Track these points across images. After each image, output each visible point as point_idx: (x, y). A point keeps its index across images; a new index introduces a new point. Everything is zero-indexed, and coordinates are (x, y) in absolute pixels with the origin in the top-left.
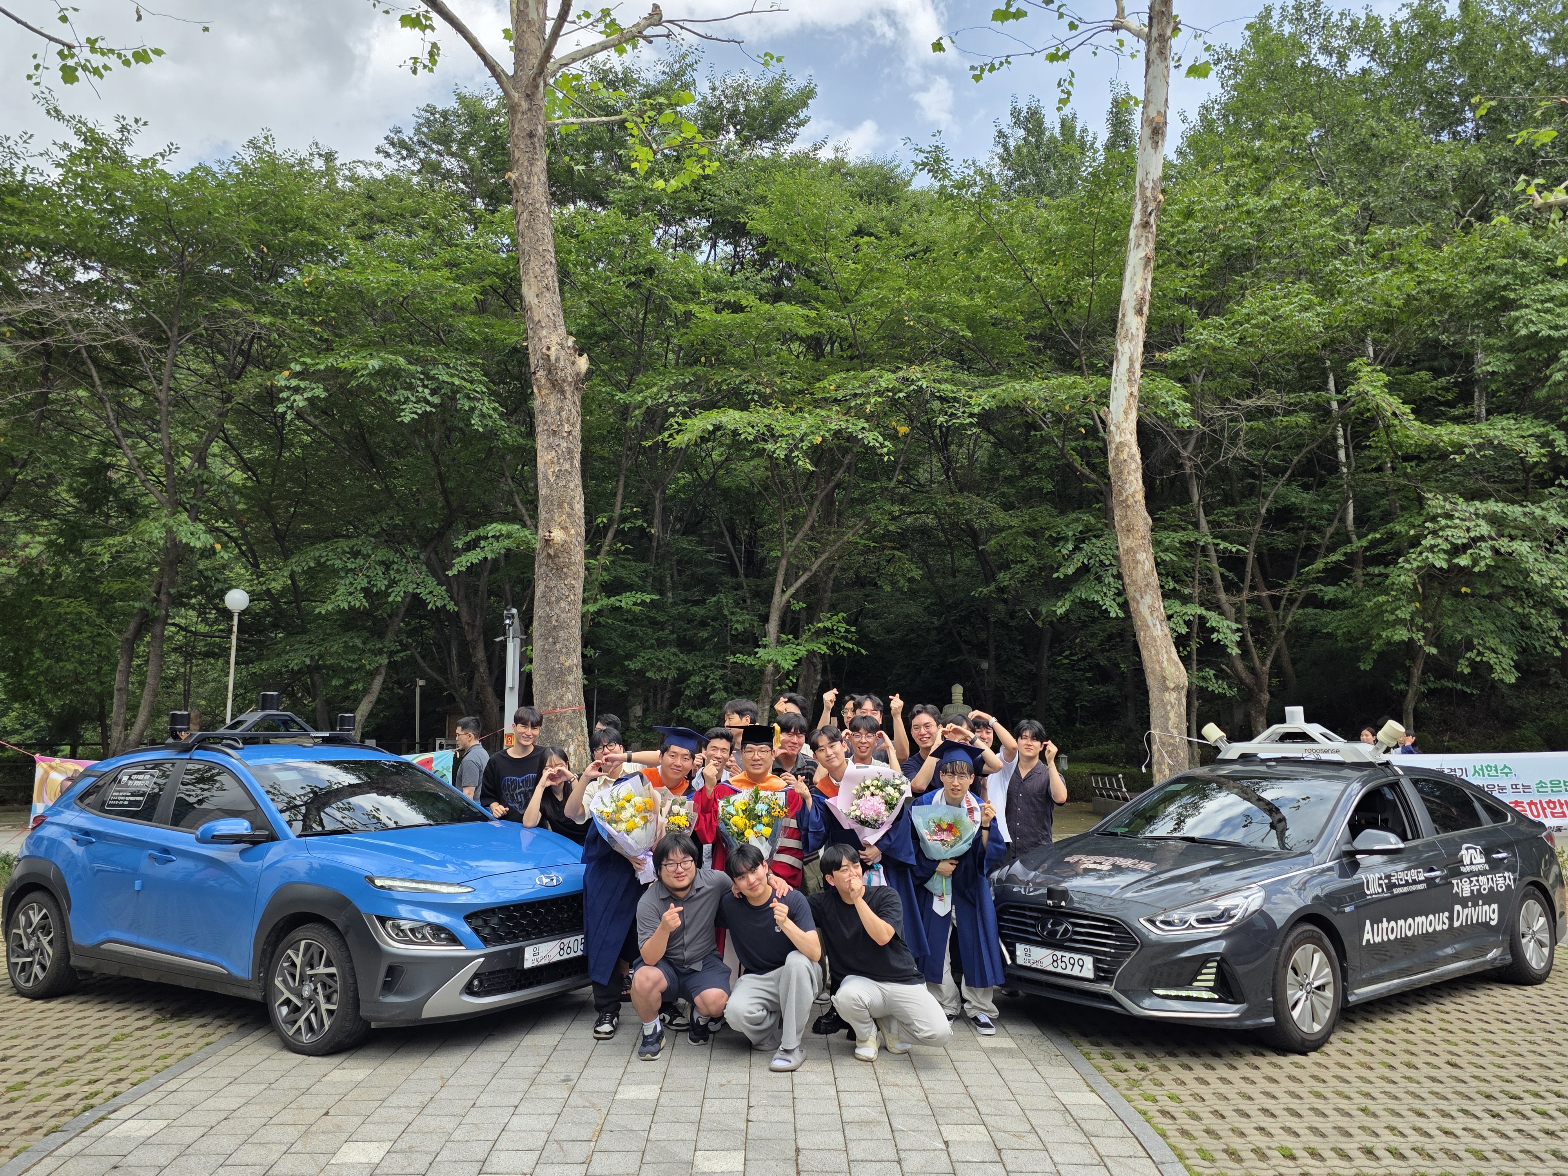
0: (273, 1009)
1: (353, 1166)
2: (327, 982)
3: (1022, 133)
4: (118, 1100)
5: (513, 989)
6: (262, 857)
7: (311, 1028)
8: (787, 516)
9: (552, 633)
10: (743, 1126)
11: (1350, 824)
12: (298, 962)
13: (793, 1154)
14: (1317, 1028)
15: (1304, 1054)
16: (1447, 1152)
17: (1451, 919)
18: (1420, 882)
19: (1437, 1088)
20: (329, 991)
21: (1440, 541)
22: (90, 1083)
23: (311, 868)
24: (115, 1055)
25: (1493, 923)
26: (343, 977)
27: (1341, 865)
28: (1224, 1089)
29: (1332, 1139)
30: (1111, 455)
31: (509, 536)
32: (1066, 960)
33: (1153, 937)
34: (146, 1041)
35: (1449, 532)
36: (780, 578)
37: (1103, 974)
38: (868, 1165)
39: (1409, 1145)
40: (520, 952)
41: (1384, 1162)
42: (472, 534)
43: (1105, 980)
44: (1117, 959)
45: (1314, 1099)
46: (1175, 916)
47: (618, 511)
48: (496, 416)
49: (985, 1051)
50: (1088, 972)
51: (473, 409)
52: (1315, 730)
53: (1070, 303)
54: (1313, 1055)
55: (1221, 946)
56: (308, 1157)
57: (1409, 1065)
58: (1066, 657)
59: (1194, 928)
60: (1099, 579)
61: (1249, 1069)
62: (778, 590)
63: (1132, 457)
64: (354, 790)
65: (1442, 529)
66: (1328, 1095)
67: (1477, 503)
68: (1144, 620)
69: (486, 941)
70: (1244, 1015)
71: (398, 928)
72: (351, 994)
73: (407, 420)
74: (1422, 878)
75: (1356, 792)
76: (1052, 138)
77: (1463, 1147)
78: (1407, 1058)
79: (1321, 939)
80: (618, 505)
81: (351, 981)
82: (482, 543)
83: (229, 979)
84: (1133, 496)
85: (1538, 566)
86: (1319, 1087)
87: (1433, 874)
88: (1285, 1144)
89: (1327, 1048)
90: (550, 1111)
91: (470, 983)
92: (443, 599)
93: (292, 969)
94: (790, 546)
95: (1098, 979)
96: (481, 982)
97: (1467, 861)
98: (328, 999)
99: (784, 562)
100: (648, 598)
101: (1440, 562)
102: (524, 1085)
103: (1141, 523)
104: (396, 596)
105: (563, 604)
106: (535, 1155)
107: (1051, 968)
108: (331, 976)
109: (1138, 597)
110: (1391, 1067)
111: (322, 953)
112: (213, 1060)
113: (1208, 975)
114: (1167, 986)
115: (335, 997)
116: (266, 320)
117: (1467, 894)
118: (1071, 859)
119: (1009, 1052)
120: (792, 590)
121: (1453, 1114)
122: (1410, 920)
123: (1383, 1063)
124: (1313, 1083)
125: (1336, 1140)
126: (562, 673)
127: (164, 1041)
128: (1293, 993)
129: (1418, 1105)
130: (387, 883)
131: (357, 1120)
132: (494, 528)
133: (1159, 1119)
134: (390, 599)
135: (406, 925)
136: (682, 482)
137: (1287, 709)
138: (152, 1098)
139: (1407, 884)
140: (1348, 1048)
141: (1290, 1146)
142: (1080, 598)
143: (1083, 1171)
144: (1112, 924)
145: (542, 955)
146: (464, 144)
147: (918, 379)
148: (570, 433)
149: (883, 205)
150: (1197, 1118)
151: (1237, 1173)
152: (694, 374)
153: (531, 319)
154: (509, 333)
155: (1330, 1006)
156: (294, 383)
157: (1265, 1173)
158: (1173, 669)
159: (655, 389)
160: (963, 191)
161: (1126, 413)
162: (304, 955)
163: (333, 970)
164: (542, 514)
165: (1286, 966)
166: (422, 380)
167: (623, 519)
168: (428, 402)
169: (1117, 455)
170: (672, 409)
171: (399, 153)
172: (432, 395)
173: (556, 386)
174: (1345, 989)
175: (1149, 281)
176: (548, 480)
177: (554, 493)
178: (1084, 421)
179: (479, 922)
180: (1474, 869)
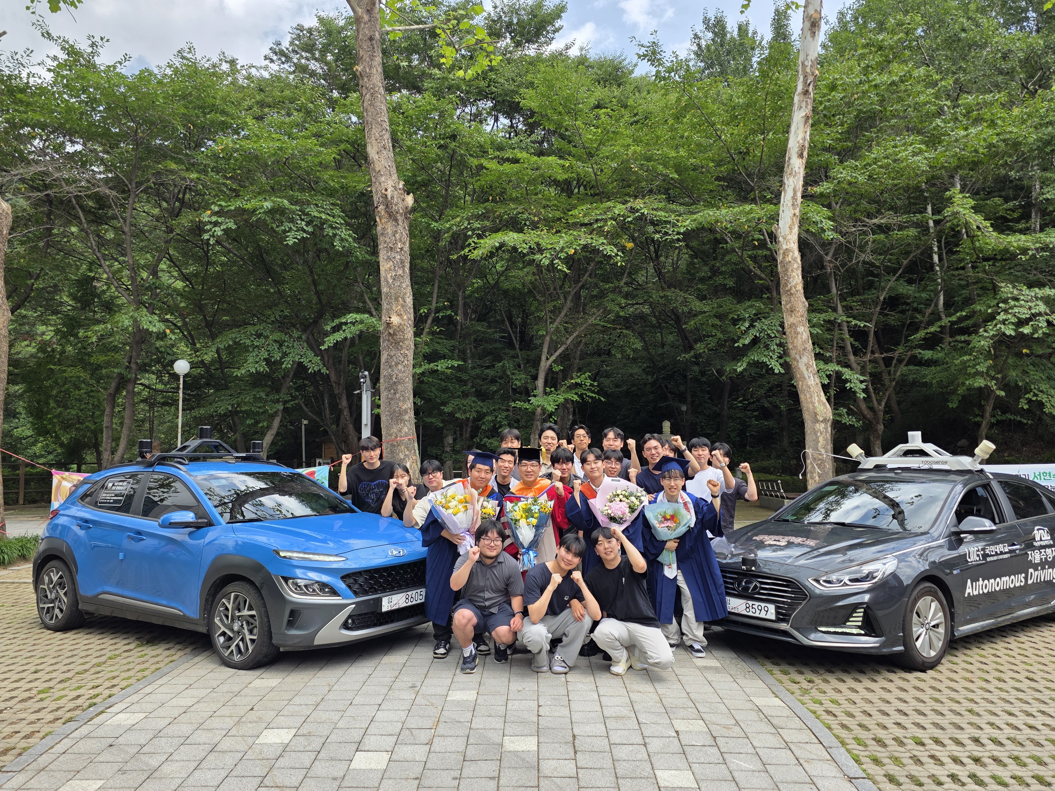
0: (214, 638)
1: (271, 745)
2: (250, 620)
3: (710, 35)
4: (112, 700)
5: (375, 625)
6: (203, 537)
7: (240, 651)
8: (550, 306)
9: (393, 387)
10: (535, 719)
11: (956, 512)
12: (230, 607)
13: (571, 739)
14: (933, 653)
15: (924, 671)
16: (1032, 741)
17: (1026, 578)
18: (1006, 553)
19: (1021, 695)
20: (251, 627)
21: (1010, 316)
22: (93, 688)
23: (237, 544)
24: (110, 669)
26: (261, 617)
27: (950, 542)
28: (869, 696)
29: (949, 731)
30: (780, 258)
31: (362, 322)
32: (755, 607)
33: (817, 591)
34: (131, 659)
35: (1016, 310)
36: (545, 349)
37: (782, 617)
38: (624, 747)
39: (1006, 736)
40: (379, 601)
41: (988, 748)
42: (337, 321)
43: (783, 620)
44: (792, 607)
45: (934, 703)
46: (834, 577)
47: (434, 304)
48: (350, 240)
49: (699, 668)
50: (771, 614)
51: (335, 235)
52: (929, 448)
53: (748, 153)
54: (930, 672)
55: (866, 598)
56: (240, 739)
57: (999, 680)
58: (740, 402)
59: (847, 585)
60: (767, 347)
61: (885, 682)
62: (544, 358)
63: (795, 260)
64: (263, 492)
65: (1012, 308)
66: (944, 700)
67: (1037, 290)
68: (802, 374)
69: (356, 593)
70: (883, 645)
71: (296, 584)
72: (266, 629)
73: (290, 243)
74: (1007, 550)
75: (959, 492)
76: (732, 38)
77: (1044, 737)
78: (997, 674)
79: (936, 592)
80: (434, 301)
81: (265, 620)
82: (344, 327)
83: (184, 618)
84: (795, 287)
86: (937, 695)
87: (1014, 547)
88: (916, 735)
89: (939, 667)
90: (403, 708)
91: (346, 621)
92: (318, 365)
93: (226, 612)
94: (552, 328)
95: (778, 620)
96: (353, 621)
97: (1038, 538)
98: (251, 632)
99: (548, 338)
100: (456, 364)
101: (1010, 331)
102: (385, 690)
103: (801, 305)
104: (287, 364)
105: (400, 367)
106: (394, 739)
107: (744, 613)
108: (252, 616)
109: (798, 357)
110: (987, 681)
111: (245, 601)
112: (176, 672)
113: (858, 618)
114: (827, 625)
115: (255, 631)
116: (194, 176)
117: (1037, 561)
118: (757, 538)
119: (716, 669)
120: (553, 358)
121: (1035, 714)
122: (998, 579)
123: (980, 678)
124: (932, 692)
125: (952, 731)
126: (401, 414)
127: (142, 659)
128: (917, 630)
129: (1008, 707)
130: (288, 554)
131: (273, 714)
132: (351, 317)
133: (825, 716)
134: (284, 366)
135: (301, 583)
136: (476, 285)
137: (909, 433)
138: (135, 698)
139: (997, 554)
140: (955, 667)
141: (920, 736)
142: (754, 360)
143: (775, 753)
144: (789, 583)
145: (394, 602)
146: (324, 52)
147: (641, 208)
148: (401, 249)
149: (614, 88)
150: (852, 716)
151: (883, 755)
152: (485, 208)
153: (374, 169)
154: (359, 182)
155: (942, 639)
156: (214, 219)
157: (903, 755)
158: (822, 408)
159: (458, 219)
160: (673, 74)
161: (790, 228)
162: (234, 603)
163: (253, 613)
164: (385, 305)
165: (912, 611)
166: (300, 216)
167: (438, 310)
168: (304, 231)
169: (784, 258)
170: (470, 233)
171: (280, 59)
172: (307, 226)
173: (392, 216)
174: (952, 627)
175: (808, 133)
176: (388, 282)
177: (392, 291)
178: (757, 236)
179: (351, 581)
180: (1043, 543)
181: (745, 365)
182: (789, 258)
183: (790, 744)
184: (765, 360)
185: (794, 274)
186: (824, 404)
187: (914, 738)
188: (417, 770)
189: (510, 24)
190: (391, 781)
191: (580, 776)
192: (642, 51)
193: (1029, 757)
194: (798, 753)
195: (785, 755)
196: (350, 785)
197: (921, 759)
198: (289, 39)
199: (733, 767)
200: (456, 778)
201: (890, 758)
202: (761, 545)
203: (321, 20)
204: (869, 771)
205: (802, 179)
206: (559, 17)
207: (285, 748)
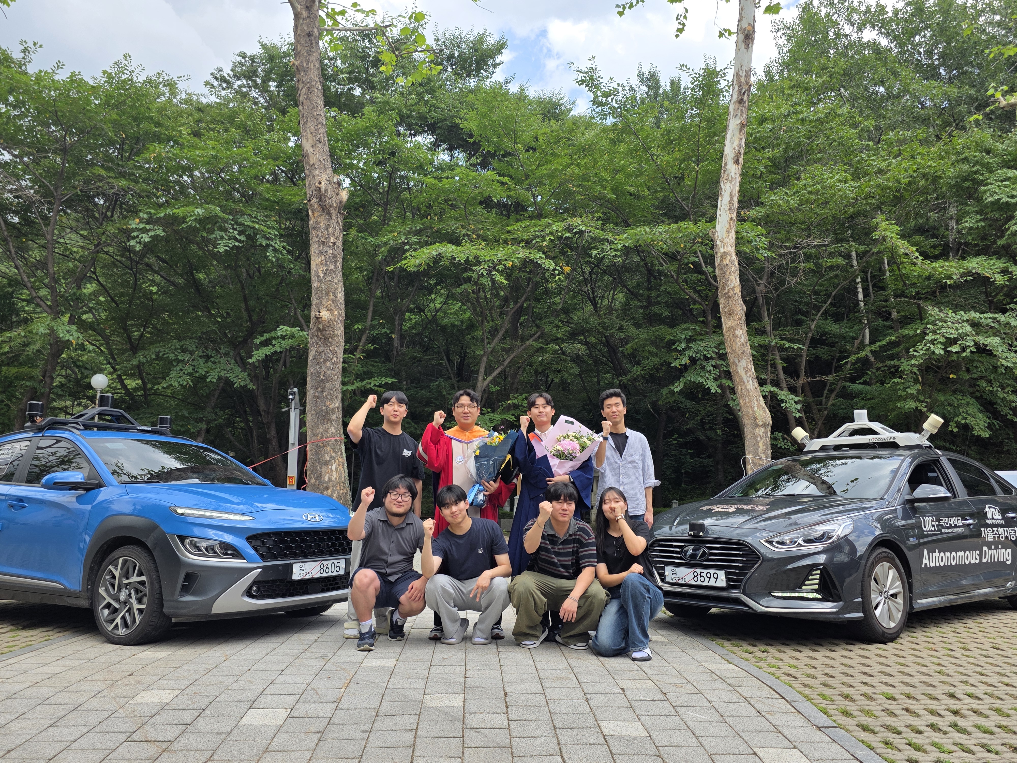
0: (97, 613)
1: (148, 704)
2: (139, 588)
3: (644, 88)
5: (284, 595)
6: (92, 500)
7: (125, 624)
8: (488, 326)
9: (320, 384)
10: (462, 680)
11: (910, 480)
12: (117, 574)
13: (502, 695)
14: (893, 625)
15: (884, 643)
16: (1011, 695)
17: (980, 555)
19: (989, 660)
20: (140, 595)
21: (938, 336)
25: (1008, 563)
26: (151, 584)
27: (905, 509)
29: (920, 688)
30: (717, 262)
31: (292, 336)
32: (704, 575)
33: (770, 553)
35: (944, 330)
36: (482, 370)
37: (733, 583)
38: (563, 702)
39: (982, 692)
40: (290, 567)
41: (966, 702)
42: (266, 336)
43: (734, 587)
44: (743, 571)
45: (899, 667)
46: (787, 538)
47: (369, 322)
48: (284, 252)
50: (722, 582)
51: (268, 246)
52: (875, 426)
53: (682, 178)
54: (890, 644)
55: (822, 559)
56: (111, 699)
57: (964, 649)
59: (801, 546)
60: (703, 368)
62: (480, 378)
63: (732, 263)
65: (940, 329)
66: (910, 665)
67: (962, 313)
68: (741, 378)
69: (263, 557)
70: (840, 611)
71: (194, 545)
72: (157, 596)
73: (222, 250)
74: (960, 524)
75: (910, 464)
76: (665, 92)
78: (961, 645)
79: (893, 559)
80: (369, 318)
81: (157, 586)
82: (274, 342)
83: (65, 592)
84: (733, 290)
85: (1005, 355)
86: (901, 660)
87: (967, 522)
89: (899, 640)
90: (309, 673)
91: (250, 588)
92: (245, 380)
93: (112, 580)
94: (490, 347)
96: (258, 589)
97: (989, 516)
98: (139, 601)
99: (485, 359)
100: (389, 380)
101: (939, 351)
102: (290, 659)
103: (739, 308)
104: (212, 378)
105: (328, 364)
106: (295, 698)
107: (693, 582)
108: (142, 582)
109: (737, 361)
110: (952, 650)
111: (135, 566)
113: (814, 580)
114: (781, 590)
115: (145, 599)
116: (123, 183)
117: (991, 539)
118: (704, 508)
119: (662, 643)
120: (491, 378)
121: (1007, 674)
122: (954, 553)
123: (944, 648)
124: (896, 658)
125: (924, 689)
126: (328, 413)
128: (875, 598)
129: (979, 669)
130: (186, 511)
131: (155, 678)
132: (283, 330)
133: (785, 678)
134: (208, 380)
135: (201, 543)
136: (413, 321)
137: (855, 412)
139: (951, 527)
140: (915, 640)
141: (890, 692)
142: (690, 381)
143: (732, 706)
144: (740, 545)
145: (306, 571)
146: (266, 80)
147: (579, 225)
148: (334, 244)
149: (553, 122)
150: (814, 677)
151: (853, 708)
152: (423, 224)
153: (308, 163)
154: (294, 195)
155: (901, 610)
156: (141, 226)
157: (875, 708)
158: (761, 412)
159: (396, 234)
160: (609, 99)
161: (728, 232)
162: (121, 569)
163: (143, 578)
164: (314, 300)
165: (870, 576)
166: (232, 225)
167: (373, 327)
168: (236, 239)
169: (721, 261)
170: (407, 247)
171: (221, 85)
172: (239, 235)
173: (325, 209)
174: (911, 599)
175: (744, 140)
176: (318, 276)
177: (323, 285)
178: (692, 259)
179: (259, 543)
180: (995, 522)
181: (682, 385)
182: (727, 262)
183: (749, 699)
184: (702, 380)
185: (732, 277)
186: (763, 408)
187: (883, 694)
188: (320, 725)
189: (450, 57)
190: (287, 735)
191: (512, 727)
192: (581, 76)
193: (1012, 709)
194: (759, 707)
195: (745, 709)
196: (237, 739)
197: (895, 712)
198: (231, 66)
199: (686, 718)
200: (366, 731)
201: (861, 711)
202: (709, 514)
203: (264, 46)
204: (840, 722)
205: (738, 184)
206: (500, 53)
207: (163, 707)
